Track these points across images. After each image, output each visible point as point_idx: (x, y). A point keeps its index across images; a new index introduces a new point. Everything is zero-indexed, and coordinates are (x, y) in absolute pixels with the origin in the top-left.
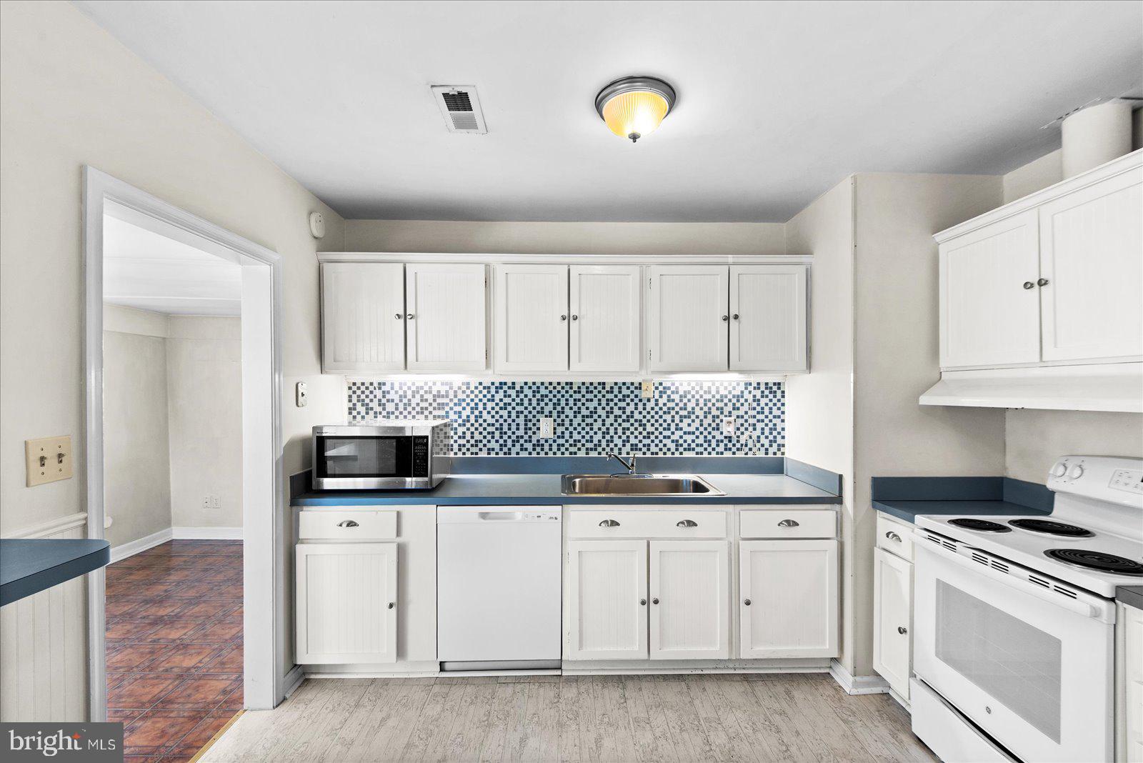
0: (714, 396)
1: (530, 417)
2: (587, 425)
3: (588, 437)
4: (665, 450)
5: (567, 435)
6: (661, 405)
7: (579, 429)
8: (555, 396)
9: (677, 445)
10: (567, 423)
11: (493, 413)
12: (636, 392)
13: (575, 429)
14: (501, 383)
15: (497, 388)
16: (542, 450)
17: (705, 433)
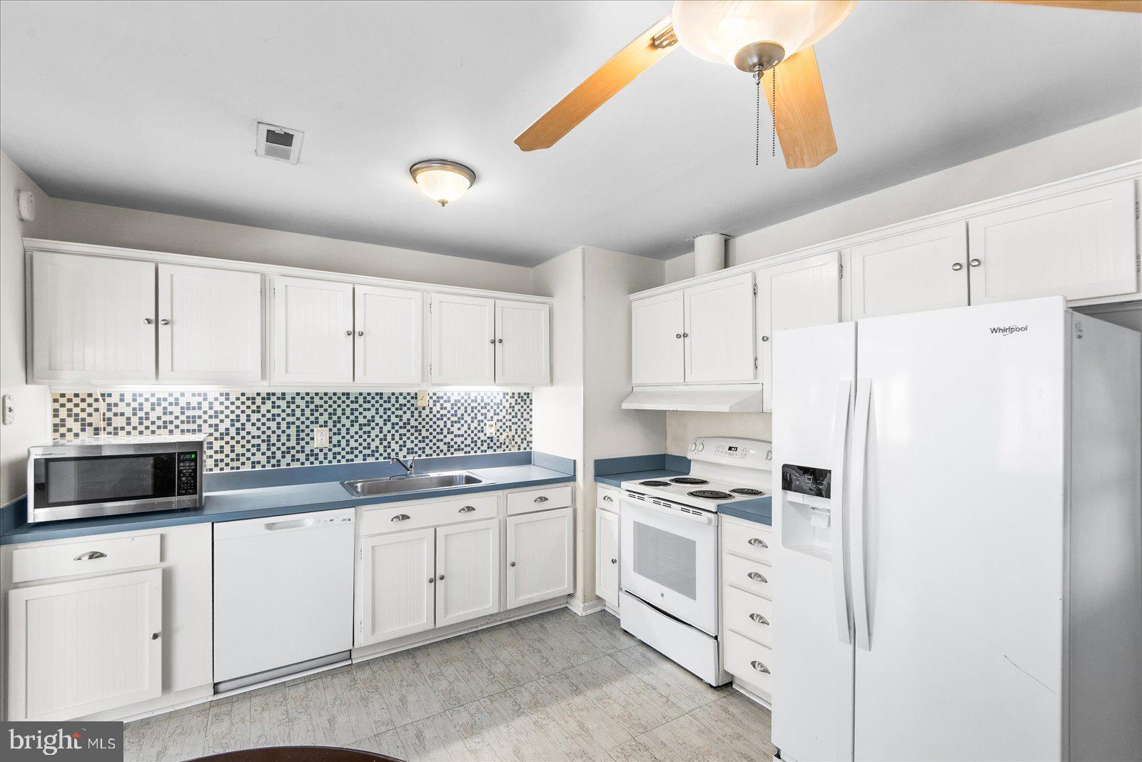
0: (479, 404)
1: (303, 427)
2: (365, 433)
3: (365, 444)
4: (438, 451)
5: (343, 443)
6: (435, 412)
7: (356, 437)
8: (330, 406)
9: (449, 447)
10: (344, 431)
11: (259, 424)
12: (413, 401)
13: (352, 437)
14: (268, 394)
15: (263, 398)
16: (317, 459)
17: (472, 435)
